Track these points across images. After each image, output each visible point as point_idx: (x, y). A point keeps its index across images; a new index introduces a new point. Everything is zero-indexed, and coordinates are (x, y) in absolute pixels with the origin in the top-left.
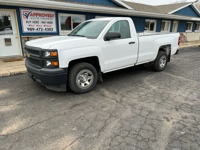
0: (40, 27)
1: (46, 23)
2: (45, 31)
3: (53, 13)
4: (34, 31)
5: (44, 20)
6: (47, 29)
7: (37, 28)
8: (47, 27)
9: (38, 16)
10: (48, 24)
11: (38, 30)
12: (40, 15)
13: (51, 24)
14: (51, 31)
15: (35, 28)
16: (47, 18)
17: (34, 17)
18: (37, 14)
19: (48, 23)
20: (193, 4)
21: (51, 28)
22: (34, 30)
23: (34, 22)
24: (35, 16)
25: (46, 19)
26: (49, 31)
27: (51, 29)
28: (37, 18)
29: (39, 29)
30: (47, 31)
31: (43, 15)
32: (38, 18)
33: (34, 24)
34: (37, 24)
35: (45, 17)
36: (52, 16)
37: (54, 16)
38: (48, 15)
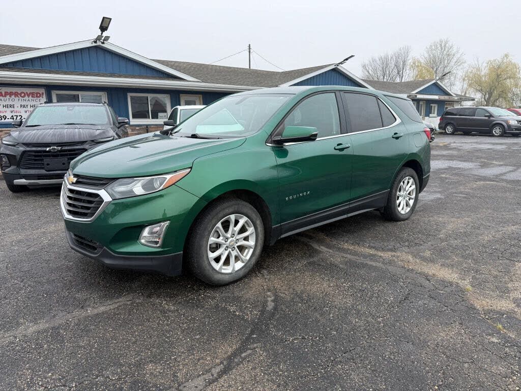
0: (18, 114)
1: (29, 106)
3: (42, 91)
4: (6, 120)
5: (23, 103)
7: (12, 116)
9: (13, 97)
11: (13, 119)
12: (16, 94)
15: (9, 115)
16: (30, 98)
17: (5, 98)
18: (11, 94)
20: (338, 67)
22: (5, 118)
23: (6, 106)
24: (8, 97)
25: (29, 100)
28: (11, 100)
29: (15, 118)
31: (23, 95)
32: (13, 100)
33: (5, 109)
34: (12, 109)
35: (26, 98)
36: (39, 95)
37: (44, 96)
38: (32, 94)
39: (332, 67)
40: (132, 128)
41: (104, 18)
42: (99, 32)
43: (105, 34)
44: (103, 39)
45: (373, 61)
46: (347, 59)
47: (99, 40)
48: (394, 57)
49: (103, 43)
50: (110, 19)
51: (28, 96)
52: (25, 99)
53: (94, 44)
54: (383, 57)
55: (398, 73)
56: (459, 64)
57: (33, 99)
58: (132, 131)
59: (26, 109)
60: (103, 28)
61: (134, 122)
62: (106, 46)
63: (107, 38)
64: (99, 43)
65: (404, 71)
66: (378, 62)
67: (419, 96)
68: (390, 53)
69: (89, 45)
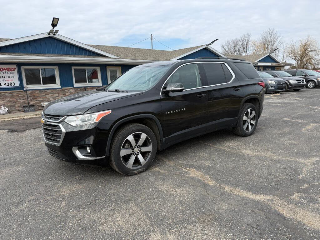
1: (6, 77)
2: (5, 86)
3: (15, 67)
5: (2, 75)
6: (7, 84)
8: (6, 82)
10: (8, 79)
13: (11, 79)
14: (12, 86)
19: (9, 77)
20: (208, 47)
21: (12, 82)
25: (6, 73)
26: (10, 86)
27: (13, 84)
30: (7, 86)
31: (1, 70)
36: (12, 69)
37: (16, 70)
38: (8, 69)
39: (204, 47)
40: (75, 89)
41: (54, 18)
42: (52, 28)
43: (55, 29)
44: (54, 32)
45: (228, 43)
46: (213, 42)
47: (52, 33)
48: (241, 40)
49: (54, 35)
50: (58, 19)
51: (5, 70)
52: (3, 72)
53: (49, 36)
54: (234, 40)
55: (244, 50)
56: (281, 43)
57: (8, 72)
58: (75, 91)
59: (4, 79)
60: (54, 25)
61: (76, 85)
62: (56, 36)
63: (57, 31)
64: (51, 35)
65: (247, 48)
66: (231, 43)
67: (260, 64)
68: (238, 37)
69: (45, 36)
